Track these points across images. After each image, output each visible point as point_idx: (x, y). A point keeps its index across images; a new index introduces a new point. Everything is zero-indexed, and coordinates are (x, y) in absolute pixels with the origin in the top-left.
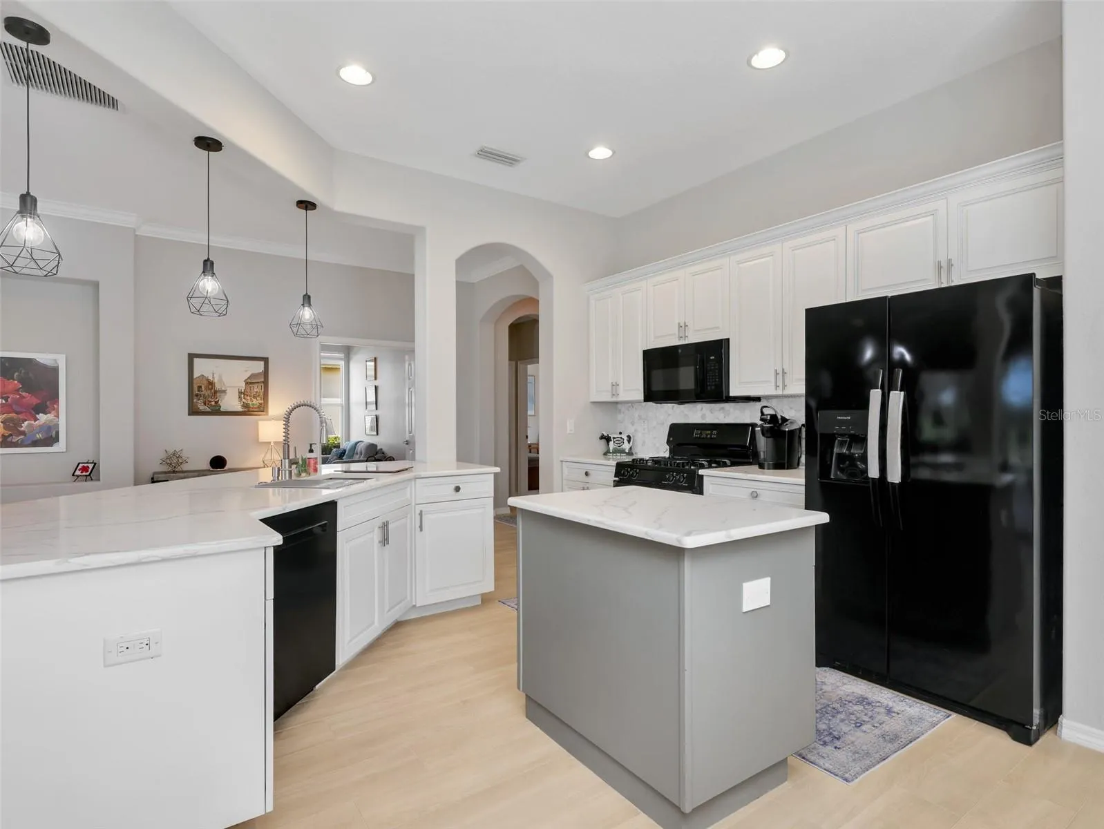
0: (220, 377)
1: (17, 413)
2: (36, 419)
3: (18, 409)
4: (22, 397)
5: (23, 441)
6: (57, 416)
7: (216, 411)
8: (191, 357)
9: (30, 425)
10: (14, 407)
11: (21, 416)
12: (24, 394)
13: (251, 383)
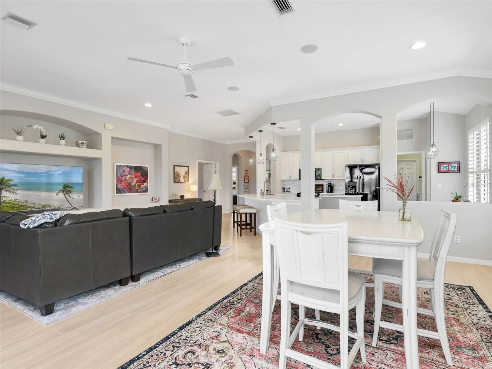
0: (180, 172)
1: (140, 183)
2: (144, 184)
3: (140, 181)
4: (141, 178)
5: (141, 191)
6: (148, 184)
7: (179, 182)
8: (174, 166)
9: (143, 186)
10: (139, 180)
11: (141, 183)
12: (141, 177)
13: (186, 174)
